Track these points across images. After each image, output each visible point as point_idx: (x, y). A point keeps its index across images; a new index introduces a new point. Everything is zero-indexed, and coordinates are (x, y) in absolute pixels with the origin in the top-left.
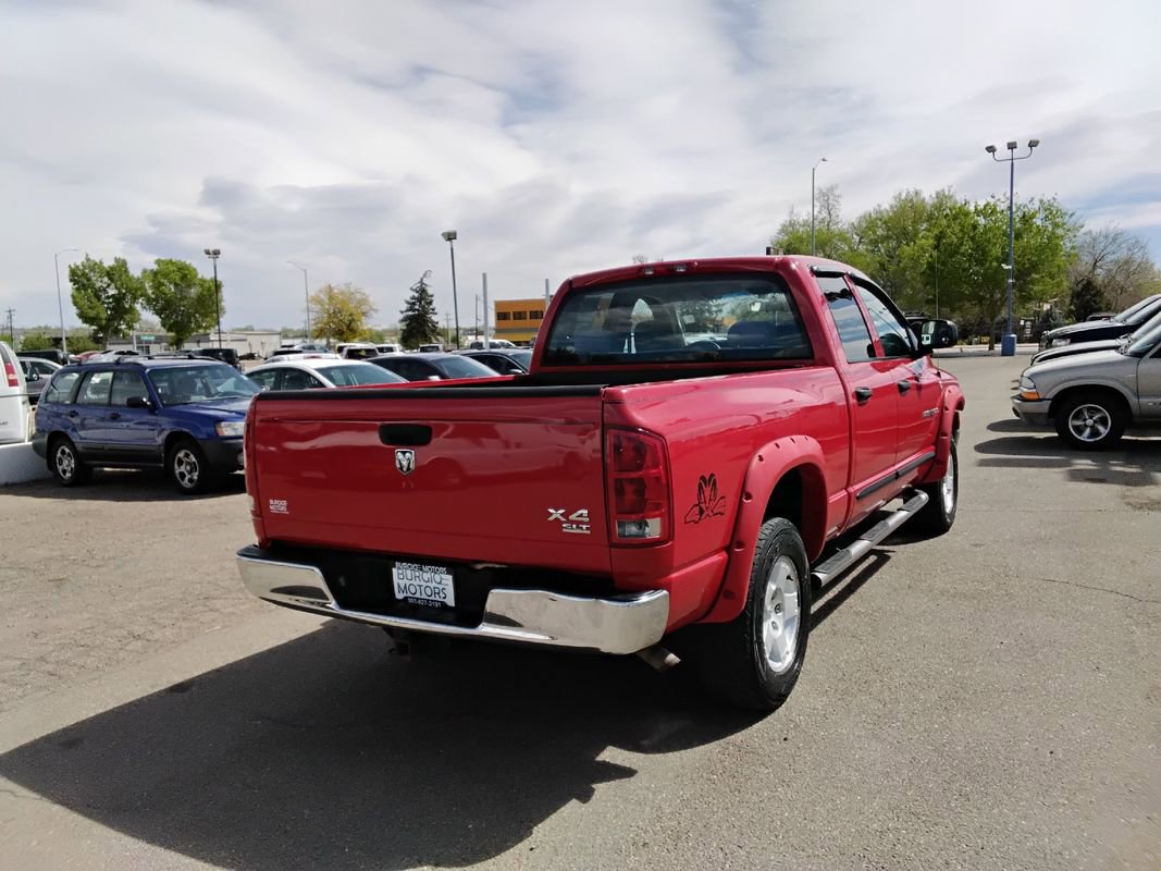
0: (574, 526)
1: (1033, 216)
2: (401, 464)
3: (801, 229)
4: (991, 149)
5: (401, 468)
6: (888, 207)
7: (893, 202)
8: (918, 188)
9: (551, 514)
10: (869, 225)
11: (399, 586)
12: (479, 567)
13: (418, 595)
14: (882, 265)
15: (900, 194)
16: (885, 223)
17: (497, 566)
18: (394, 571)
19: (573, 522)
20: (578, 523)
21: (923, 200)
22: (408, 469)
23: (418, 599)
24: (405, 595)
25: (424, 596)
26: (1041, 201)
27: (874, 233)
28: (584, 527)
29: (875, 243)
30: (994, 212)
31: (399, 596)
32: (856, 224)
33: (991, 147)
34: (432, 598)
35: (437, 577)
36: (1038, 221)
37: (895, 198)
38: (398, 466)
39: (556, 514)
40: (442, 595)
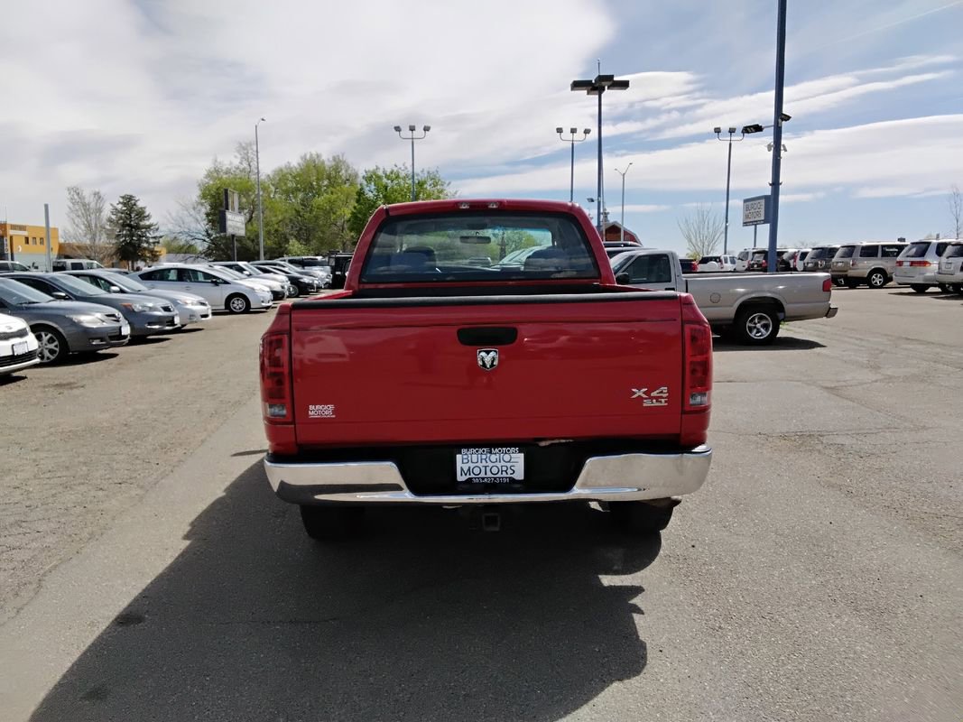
0: (654, 401)
1: (425, 182)
2: (483, 362)
3: (225, 176)
4: (398, 129)
5: (484, 365)
6: (296, 165)
7: (300, 161)
8: (319, 152)
9: (635, 393)
10: (282, 177)
11: (462, 469)
12: (543, 444)
13: (482, 475)
14: (298, 212)
15: (305, 155)
16: (294, 177)
17: (564, 441)
18: (459, 457)
19: (652, 398)
20: (657, 398)
21: (323, 162)
22: (492, 365)
23: (483, 479)
24: (468, 476)
25: (489, 475)
26: (428, 173)
27: (286, 184)
28: (663, 400)
29: (287, 192)
30: (398, 177)
31: (460, 478)
32: (271, 176)
33: (398, 127)
34: (499, 475)
35: (507, 457)
36: (427, 186)
37: (302, 158)
38: (480, 363)
39: (639, 393)
40: (510, 471)
